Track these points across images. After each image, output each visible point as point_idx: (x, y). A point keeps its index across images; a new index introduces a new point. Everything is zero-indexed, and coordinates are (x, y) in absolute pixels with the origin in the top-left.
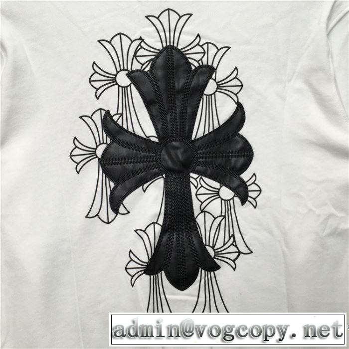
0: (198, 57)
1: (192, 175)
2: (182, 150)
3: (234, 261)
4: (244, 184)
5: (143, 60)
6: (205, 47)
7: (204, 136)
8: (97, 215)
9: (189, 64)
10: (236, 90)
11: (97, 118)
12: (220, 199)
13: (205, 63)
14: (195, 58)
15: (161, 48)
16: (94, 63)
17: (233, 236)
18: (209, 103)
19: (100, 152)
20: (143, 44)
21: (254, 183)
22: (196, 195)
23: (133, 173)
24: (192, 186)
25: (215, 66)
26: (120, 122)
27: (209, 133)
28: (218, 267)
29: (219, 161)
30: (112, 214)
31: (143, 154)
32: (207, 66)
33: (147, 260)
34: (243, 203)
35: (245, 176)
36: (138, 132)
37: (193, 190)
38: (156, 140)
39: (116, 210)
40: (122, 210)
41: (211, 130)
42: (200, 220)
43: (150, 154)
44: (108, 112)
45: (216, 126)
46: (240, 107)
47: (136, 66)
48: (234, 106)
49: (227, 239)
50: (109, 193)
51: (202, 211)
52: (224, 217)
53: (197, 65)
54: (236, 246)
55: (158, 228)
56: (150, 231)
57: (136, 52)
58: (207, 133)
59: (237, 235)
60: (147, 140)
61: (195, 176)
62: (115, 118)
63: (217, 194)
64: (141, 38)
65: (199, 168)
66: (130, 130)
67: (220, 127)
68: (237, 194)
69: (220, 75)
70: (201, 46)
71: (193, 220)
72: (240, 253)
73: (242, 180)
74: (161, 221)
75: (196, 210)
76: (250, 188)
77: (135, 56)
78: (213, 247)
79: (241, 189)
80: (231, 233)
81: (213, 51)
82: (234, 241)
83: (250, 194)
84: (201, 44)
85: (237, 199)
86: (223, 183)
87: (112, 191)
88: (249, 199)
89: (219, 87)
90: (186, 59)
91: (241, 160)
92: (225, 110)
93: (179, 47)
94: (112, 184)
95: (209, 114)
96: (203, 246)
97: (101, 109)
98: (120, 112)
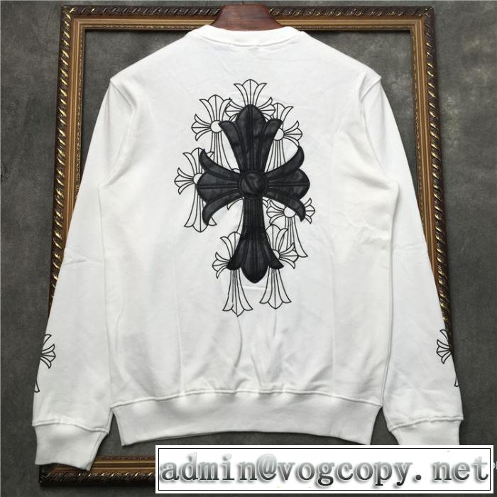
0: (270, 113)
1: (264, 198)
2: (257, 180)
3: (294, 262)
4: (303, 206)
5: (231, 114)
6: (276, 106)
7: (274, 170)
8: (193, 225)
9: (264, 118)
10: (297, 137)
11: (196, 155)
12: (284, 217)
13: (275, 117)
14: (268, 114)
15: (244, 106)
16: (196, 115)
17: (294, 243)
18: (278, 146)
19: (196, 179)
20: (231, 103)
21: (310, 205)
22: (267, 212)
23: (220, 196)
24: (264, 206)
25: (282, 119)
26: (212, 158)
27: (278, 168)
28: (282, 266)
29: (284, 189)
30: (204, 225)
31: (228, 182)
32: (277, 119)
33: (229, 259)
34: (302, 219)
35: (304, 200)
36: (226, 166)
37: (265, 209)
38: (238, 172)
39: (207, 223)
40: (211, 222)
41: (279, 165)
42: (269, 231)
43: (233, 182)
44: (204, 151)
45: (283, 163)
46: (300, 149)
47: (226, 118)
48: (296, 149)
49: (289, 246)
50: (202, 209)
51: (271, 225)
52: (288, 229)
53: (269, 118)
54: (296, 251)
55: (238, 236)
56: (232, 238)
57: (226, 108)
58: (276, 168)
59: (297, 244)
60: (232, 172)
61: (267, 199)
62: (209, 155)
63: (282, 213)
64: (230, 99)
65: (270, 193)
66: (220, 164)
67: (286, 164)
68: (297, 213)
69: (286, 126)
70: (273, 106)
71: (265, 231)
72: (298, 256)
73: (301, 203)
74: (240, 231)
75: (267, 224)
76: (307, 209)
77: (225, 111)
78: (278, 251)
79: (301, 210)
80: (292, 242)
81: (281, 109)
82: (295, 247)
83: (307, 213)
84: (273, 104)
85: (297, 217)
86: (287, 205)
87: (205, 208)
88: (306, 217)
89: (285, 134)
90: (262, 114)
91: (300, 189)
92: (289, 151)
93: (257, 106)
94: (205, 203)
95: (278, 154)
96: (271, 251)
97: (199, 148)
98: (213, 150)
